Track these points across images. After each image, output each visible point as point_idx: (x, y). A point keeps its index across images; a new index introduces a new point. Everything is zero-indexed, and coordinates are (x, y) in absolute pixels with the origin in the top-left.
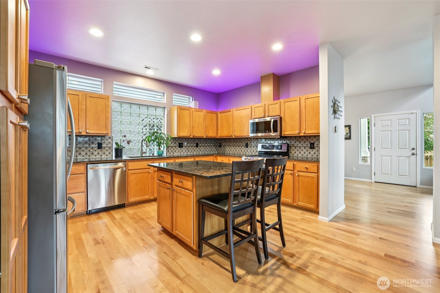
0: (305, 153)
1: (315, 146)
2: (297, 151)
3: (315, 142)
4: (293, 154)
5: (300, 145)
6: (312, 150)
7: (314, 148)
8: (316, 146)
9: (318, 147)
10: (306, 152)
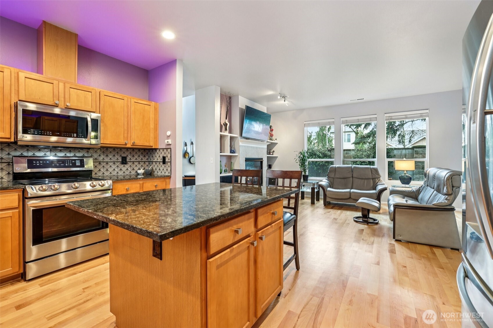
0: (114, 170)
1: (127, 160)
2: (103, 168)
3: (127, 156)
4: (96, 173)
5: (107, 159)
6: (124, 166)
7: (126, 163)
8: (129, 161)
9: (131, 162)
10: (116, 169)
